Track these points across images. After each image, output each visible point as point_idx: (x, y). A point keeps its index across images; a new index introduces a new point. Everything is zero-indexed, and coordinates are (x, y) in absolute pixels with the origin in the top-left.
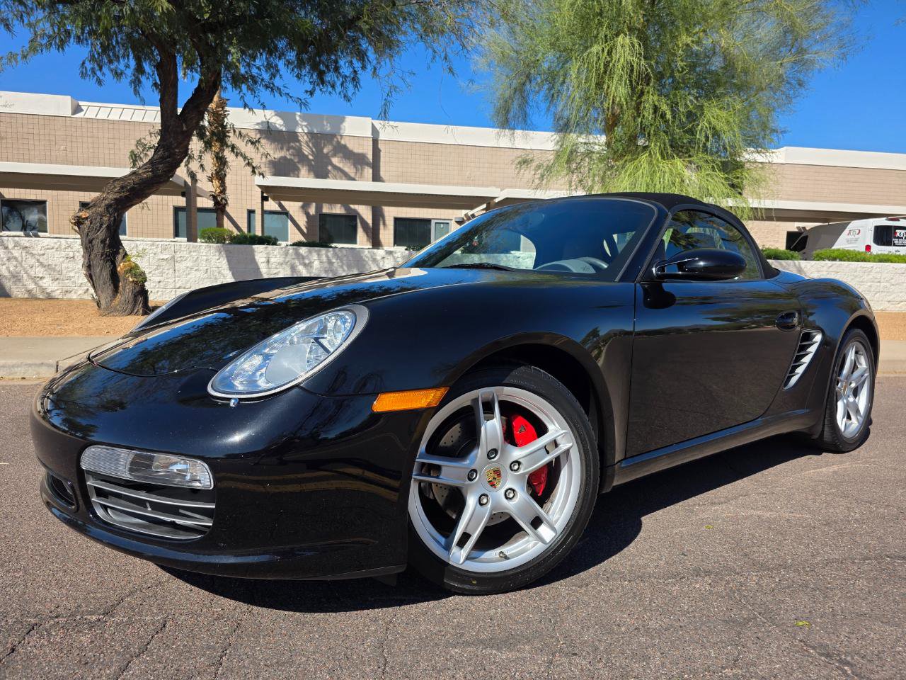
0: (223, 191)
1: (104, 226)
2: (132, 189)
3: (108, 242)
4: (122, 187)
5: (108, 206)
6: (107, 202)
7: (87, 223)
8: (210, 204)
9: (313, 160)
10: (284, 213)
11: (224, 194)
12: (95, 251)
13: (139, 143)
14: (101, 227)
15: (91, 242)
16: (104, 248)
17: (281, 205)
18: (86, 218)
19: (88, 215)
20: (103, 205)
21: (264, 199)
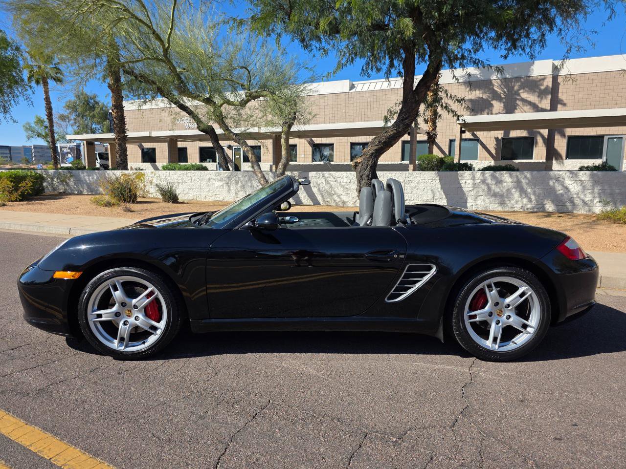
0: (434, 129)
1: (369, 167)
2: (385, 142)
3: (370, 176)
4: (379, 142)
5: (372, 154)
6: (371, 152)
7: (360, 165)
8: (425, 137)
9: (504, 98)
10: (476, 139)
11: (435, 131)
12: (363, 182)
13: (389, 111)
14: (367, 167)
15: (361, 177)
16: (368, 180)
17: (474, 135)
18: (360, 163)
19: (361, 161)
20: (369, 154)
21: (462, 132)
